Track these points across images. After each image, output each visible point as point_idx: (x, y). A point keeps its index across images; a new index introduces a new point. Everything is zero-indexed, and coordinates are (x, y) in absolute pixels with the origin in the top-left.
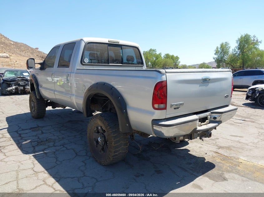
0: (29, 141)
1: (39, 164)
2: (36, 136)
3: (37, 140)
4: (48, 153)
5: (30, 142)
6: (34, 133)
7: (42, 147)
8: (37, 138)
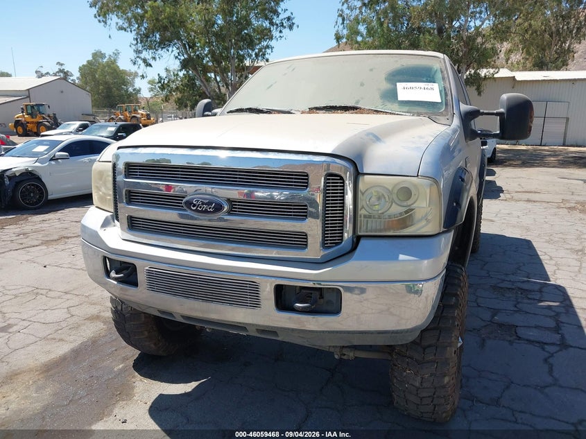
0: (542, 304)
1: (547, 271)
2: (519, 311)
3: (525, 301)
4: (524, 277)
5: (542, 301)
6: (518, 319)
7: (525, 286)
8: (520, 306)
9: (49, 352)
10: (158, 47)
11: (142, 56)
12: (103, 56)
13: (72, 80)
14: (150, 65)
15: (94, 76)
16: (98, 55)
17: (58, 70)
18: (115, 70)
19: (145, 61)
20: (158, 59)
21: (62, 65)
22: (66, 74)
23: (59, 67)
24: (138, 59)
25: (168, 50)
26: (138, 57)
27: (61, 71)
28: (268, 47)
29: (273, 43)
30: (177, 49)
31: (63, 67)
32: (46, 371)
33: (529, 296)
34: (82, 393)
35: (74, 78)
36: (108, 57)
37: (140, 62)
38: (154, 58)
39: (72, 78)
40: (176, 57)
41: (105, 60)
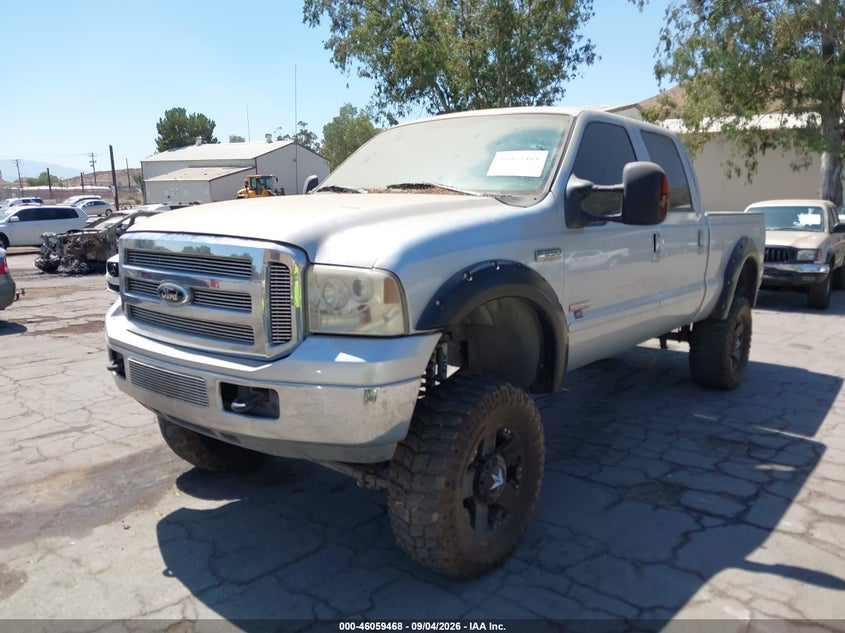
2: (716, 471)
9: (107, 455)
10: (407, 97)
11: (386, 110)
12: (353, 110)
13: (316, 144)
14: (396, 123)
15: (341, 138)
16: (348, 110)
17: (299, 132)
18: (368, 130)
19: (389, 117)
20: (406, 114)
21: (304, 125)
22: (309, 136)
23: (300, 127)
24: (381, 115)
25: (418, 102)
26: (381, 112)
27: (303, 133)
28: (556, 90)
29: (563, 84)
30: (431, 99)
31: (306, 128)
32: (91, 473)
33: (755, 454)
34: (109, 497)
35: (318, 141)
36: (359, 112)
37: (384, 118)
38: (400, 113)
39: (315, 141)
40: (429, 111)
41: (355, 117)
